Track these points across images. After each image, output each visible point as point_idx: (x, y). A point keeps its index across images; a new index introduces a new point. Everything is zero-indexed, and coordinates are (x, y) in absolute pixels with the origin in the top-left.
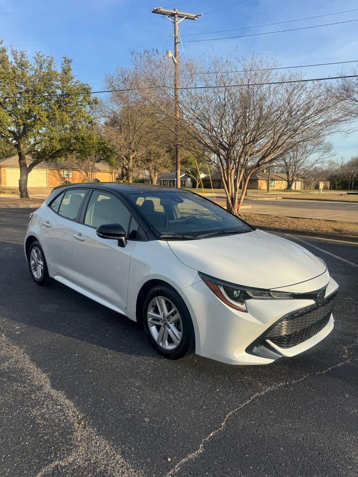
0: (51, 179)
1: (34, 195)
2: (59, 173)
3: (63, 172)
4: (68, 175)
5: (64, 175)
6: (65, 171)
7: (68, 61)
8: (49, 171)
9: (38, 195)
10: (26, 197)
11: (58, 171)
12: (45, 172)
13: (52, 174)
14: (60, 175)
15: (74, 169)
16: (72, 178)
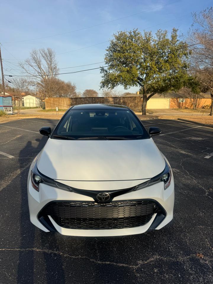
0: (172, 104)
1: (157, 114)
2: (177, 100)
3: (180, 99)
4: (182, 101)
5: (180, 101)
6: (181, 99)
7: (175, 31)
8: (171, 100)
9: (159, 113)
10: (144, 115)
11: (177, 99)
12: (169, 100)
13: (173, 101)
14: (178, 101)
15: (186, 97)
16: (185, 103)
